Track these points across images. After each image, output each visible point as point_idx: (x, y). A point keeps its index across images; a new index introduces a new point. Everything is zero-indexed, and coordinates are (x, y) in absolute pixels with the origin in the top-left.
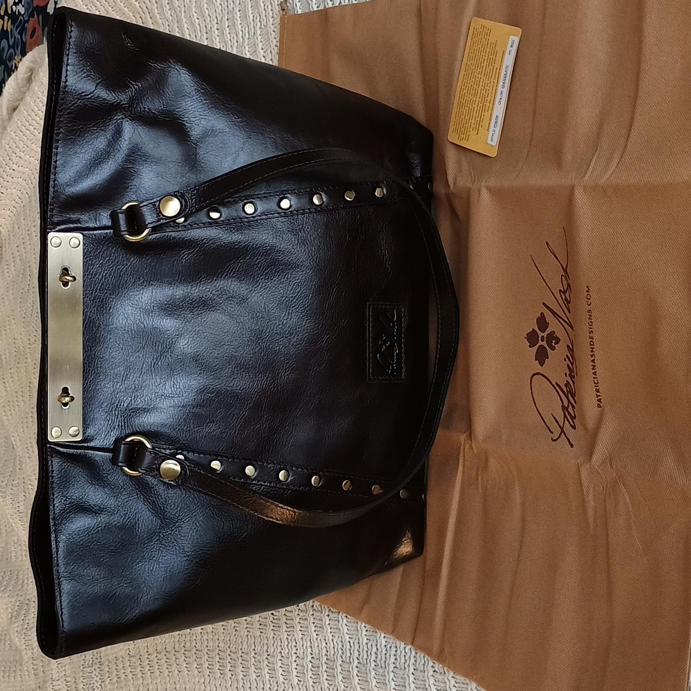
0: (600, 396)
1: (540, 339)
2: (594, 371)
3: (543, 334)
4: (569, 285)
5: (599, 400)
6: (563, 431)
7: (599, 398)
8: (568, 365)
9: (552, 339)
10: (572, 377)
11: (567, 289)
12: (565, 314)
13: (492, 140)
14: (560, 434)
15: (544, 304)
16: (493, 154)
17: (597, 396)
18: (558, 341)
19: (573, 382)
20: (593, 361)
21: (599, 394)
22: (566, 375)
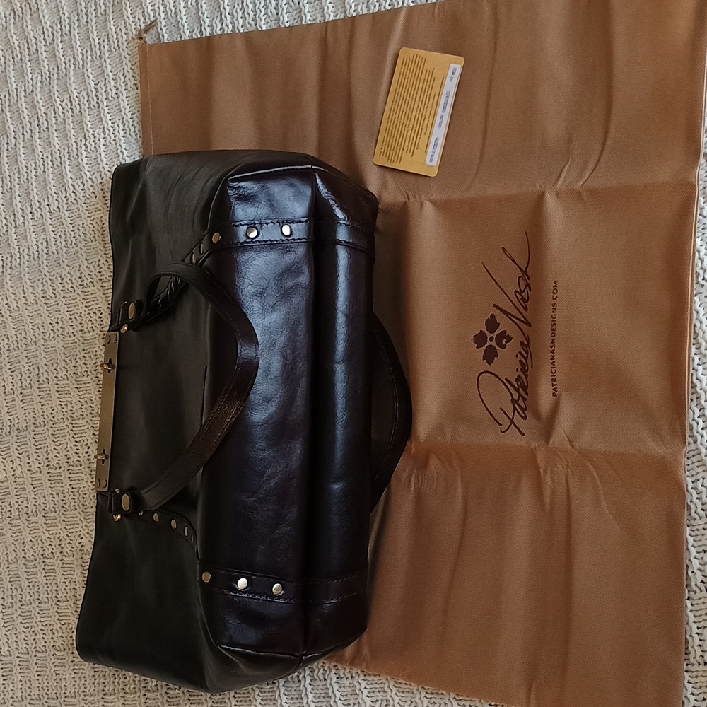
0: (555, 385)
1: (488, 339)
2: (552, 361)
3: (492, 335)
4: (528, 285)
5: (555, 389)
6: (512, 422)
7: (555, 387)
8: (520, 361)
9: (503, 338)
10: (524, 371)
11: (525, 288)
12: (520, 312)
13: (431, 160)
14: (510, 425)
15: (495, 305)
16: (434, 173)
17: (553, 385)
18: (509, 339)
19: (526, 376)
20: (552, 352)
21: (555, 383)
22: (517, 370)
